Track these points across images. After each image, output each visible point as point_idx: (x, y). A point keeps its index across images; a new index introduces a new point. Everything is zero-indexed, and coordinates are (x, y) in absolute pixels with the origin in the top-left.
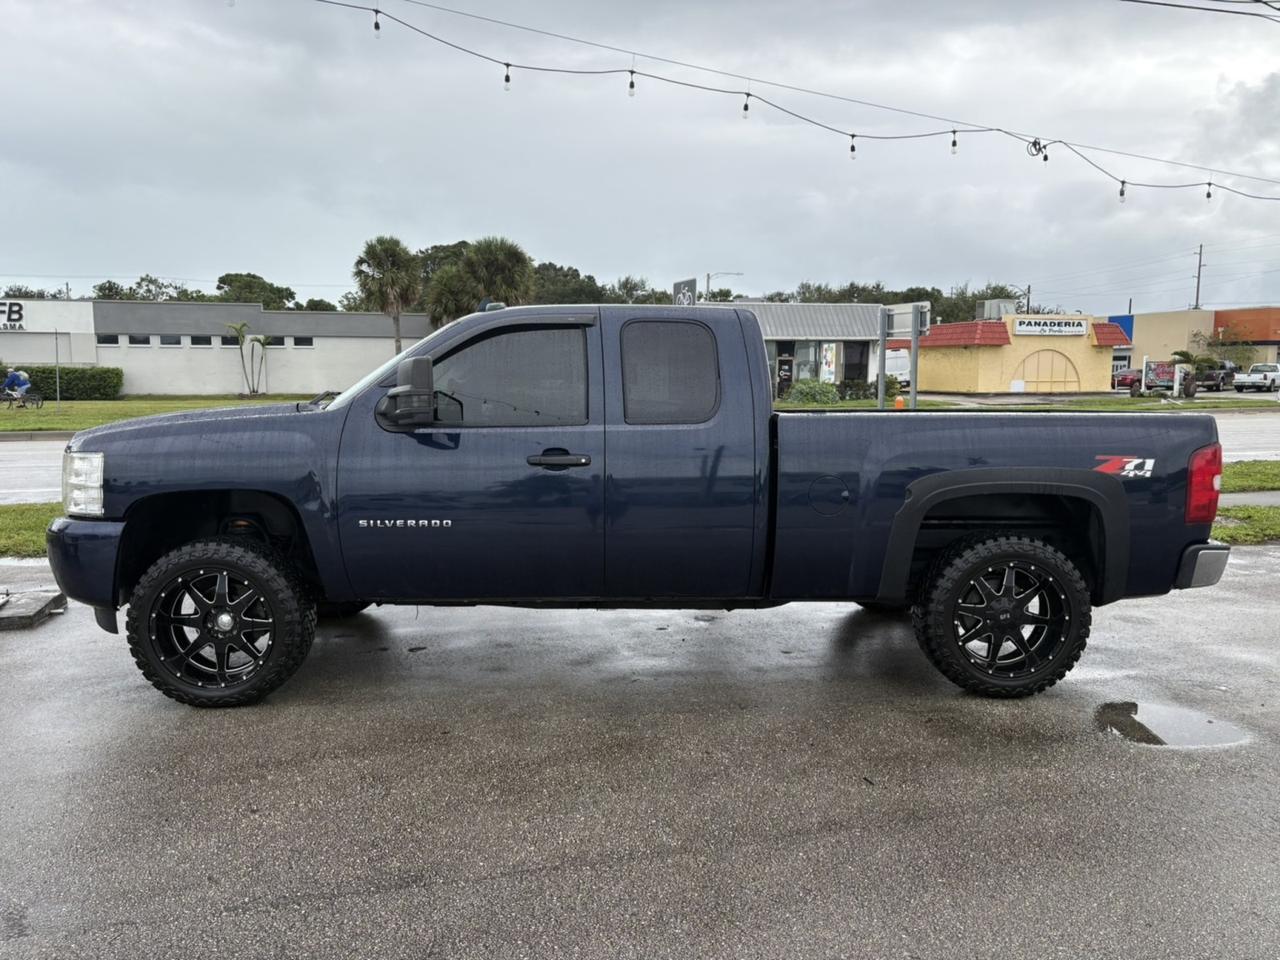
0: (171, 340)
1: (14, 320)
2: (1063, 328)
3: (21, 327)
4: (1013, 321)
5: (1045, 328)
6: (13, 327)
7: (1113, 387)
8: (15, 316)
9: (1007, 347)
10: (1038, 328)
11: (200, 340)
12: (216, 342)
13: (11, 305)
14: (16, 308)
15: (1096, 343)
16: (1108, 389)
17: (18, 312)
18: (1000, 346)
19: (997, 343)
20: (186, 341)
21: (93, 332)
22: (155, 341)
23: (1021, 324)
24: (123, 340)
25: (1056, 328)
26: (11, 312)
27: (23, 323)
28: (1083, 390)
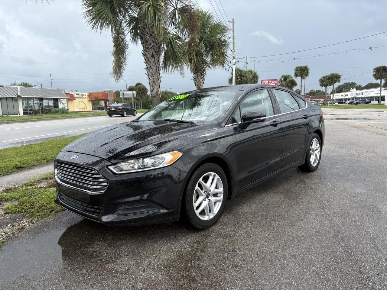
2: (83, 96)
4: (74, 94)
5: (80, 96)
7: (93, 109)
9: (74, 100)
10: (79, 96)
15: (89, 99)
16: (91, 110)
18: (72, 100)
19: (72, 99)
23: (76, 95)
25: (82, 96)
28: (88, 110)
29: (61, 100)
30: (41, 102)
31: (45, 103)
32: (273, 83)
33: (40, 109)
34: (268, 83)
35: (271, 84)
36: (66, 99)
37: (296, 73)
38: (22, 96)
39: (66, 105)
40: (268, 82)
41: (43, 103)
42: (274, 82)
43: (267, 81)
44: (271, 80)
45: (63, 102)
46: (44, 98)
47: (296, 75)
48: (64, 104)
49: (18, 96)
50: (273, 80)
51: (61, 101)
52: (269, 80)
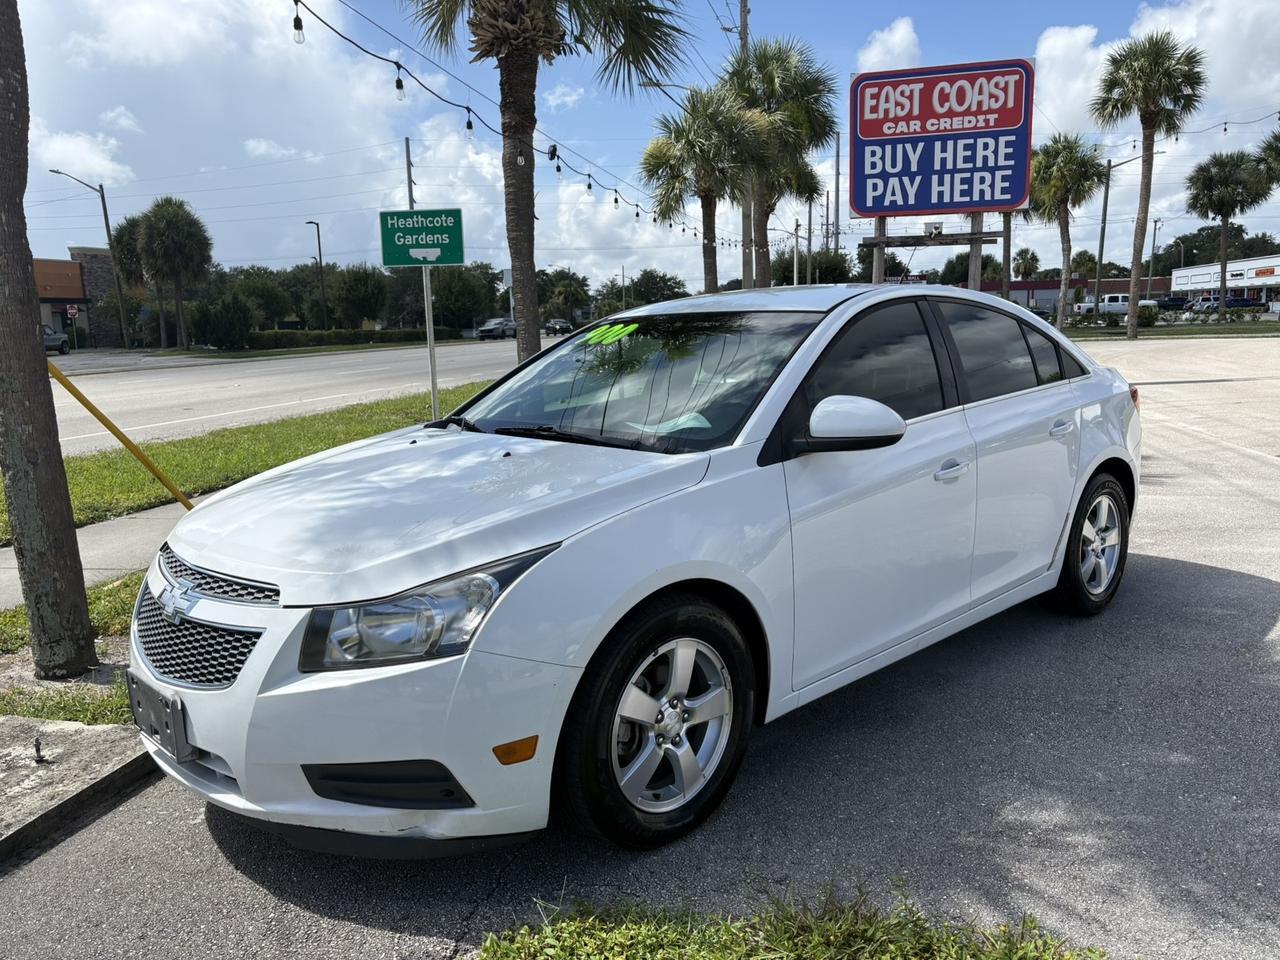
32: (972, 98)
34: (927, 112)
35: (951, 114)
37: (1111, 84)
40: (925, 96)
42: (989, 88)
43: (919, 86)
44: (952, 72)
47: (1109, 107)
50: (972, 72)
52: (928, 77)
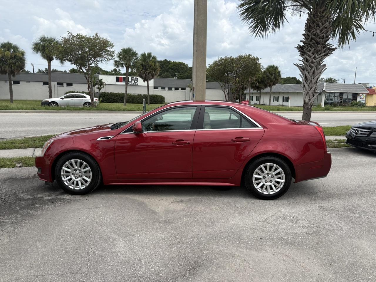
0: (170, 88)
1: (136, 82)
3: (137, 84)
6: (135, 84)
8: (136, 81)
11: (177, 89)
12: (180, 89)
13: (135, 78)
14: (136, 79)
17: (137, 80)
20: (173, 89)
21: (153, 86)
22: (167, 89)
24: (160, 88)
26: (135, 80)
27: (138, 83)
29: (360, 94)
30: (341, 96)
31: (345, 97)
33: (339, 102)
36: (365, 94)
38: (327, 91)
39: (364, 99)
41: (342, 97)
45: (362, 97)
46: (345, 93)
48: (362, 99)
49: (323, 91)
51: (360, 96)
